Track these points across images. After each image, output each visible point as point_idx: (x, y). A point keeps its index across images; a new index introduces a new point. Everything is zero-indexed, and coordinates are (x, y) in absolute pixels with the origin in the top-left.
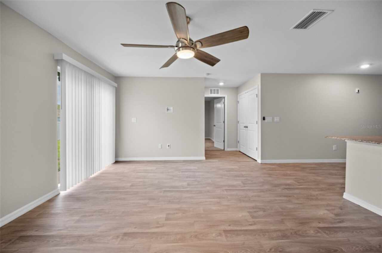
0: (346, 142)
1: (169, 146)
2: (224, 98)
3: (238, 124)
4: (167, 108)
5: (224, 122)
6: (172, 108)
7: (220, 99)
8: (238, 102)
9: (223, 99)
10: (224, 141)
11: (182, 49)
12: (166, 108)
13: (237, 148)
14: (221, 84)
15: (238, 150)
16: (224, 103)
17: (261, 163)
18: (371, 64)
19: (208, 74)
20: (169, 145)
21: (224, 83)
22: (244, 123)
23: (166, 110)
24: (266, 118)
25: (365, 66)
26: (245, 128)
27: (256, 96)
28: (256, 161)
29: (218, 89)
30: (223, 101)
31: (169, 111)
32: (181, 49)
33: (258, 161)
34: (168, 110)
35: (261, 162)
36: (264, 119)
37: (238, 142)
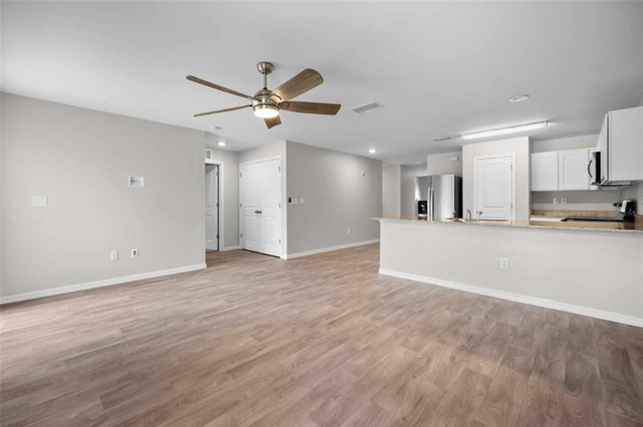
0: (379, 223)
1: (135, 252)
2: (218, 166)
3: (241, 209)
4: (132, 178)
5: (218, 205)
6: (142, 180)
7: (212, 166)
8: (241, 174)
9: (216, 168)
10: (218, 237)
11: (266, 107)
12: (129, 178)
13: (239, 244)
14: (222, 144)
15: (240, 247)
16: (218, 174)
17: (288, 260)
18: (376, 150)
19: (218, 128)
20: (136, 250)
21: (226, 143)
22: (253, 206)
23: (129, 182)
24: (292, 200)
25: (372, 151)
26: (256, 214)
27: (278, 169)
28: (279, 257)
29: (209, 150)
30: (216, 171)
31: (134, 185)
32: (264, 106)
33: (281, 257)
34: (132, 181)
35: (288, 257)
36: (290, 200)
37: (241, 235)
